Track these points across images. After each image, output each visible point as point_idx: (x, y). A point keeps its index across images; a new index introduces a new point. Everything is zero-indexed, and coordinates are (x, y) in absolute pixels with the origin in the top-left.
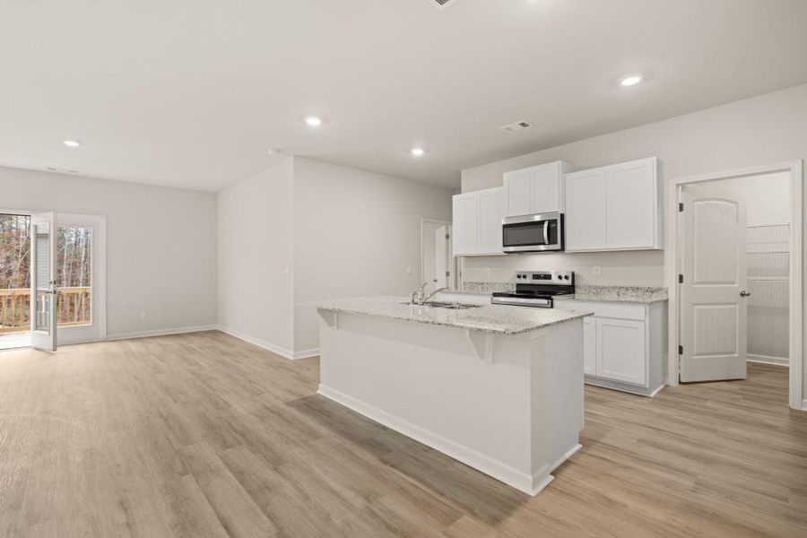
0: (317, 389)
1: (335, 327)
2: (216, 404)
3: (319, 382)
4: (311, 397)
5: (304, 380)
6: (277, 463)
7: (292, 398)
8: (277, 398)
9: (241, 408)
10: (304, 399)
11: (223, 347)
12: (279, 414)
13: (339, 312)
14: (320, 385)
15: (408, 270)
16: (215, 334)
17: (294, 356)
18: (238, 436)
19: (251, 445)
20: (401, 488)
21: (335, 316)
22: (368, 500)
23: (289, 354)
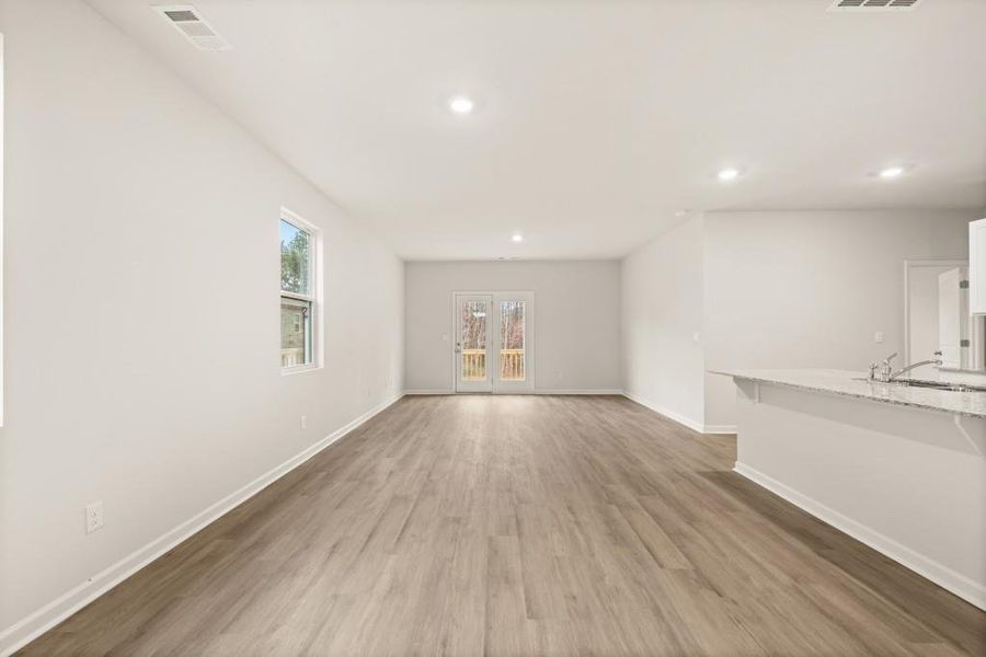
0: (734, 466)
1: (757, 400)
2: (629, 459)
3: (736, 460)
4: (727, 473)
5: (718, 456)
6: (691, 519)
7: (705, 470)
8: (688, 466)
9: (652, 467)
10: (718, 473)
11: (629, 412)
12: (689, 479)
13: (762, 383)
14: (737, 463)
15: (878, 336)
16: (620, 399)
17: (705, 429)
18: (652, 489)
19: (663, 497)
20: (842, 585)
21: (757, 388)
22: (796, 580)
23: (699, 427)
